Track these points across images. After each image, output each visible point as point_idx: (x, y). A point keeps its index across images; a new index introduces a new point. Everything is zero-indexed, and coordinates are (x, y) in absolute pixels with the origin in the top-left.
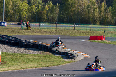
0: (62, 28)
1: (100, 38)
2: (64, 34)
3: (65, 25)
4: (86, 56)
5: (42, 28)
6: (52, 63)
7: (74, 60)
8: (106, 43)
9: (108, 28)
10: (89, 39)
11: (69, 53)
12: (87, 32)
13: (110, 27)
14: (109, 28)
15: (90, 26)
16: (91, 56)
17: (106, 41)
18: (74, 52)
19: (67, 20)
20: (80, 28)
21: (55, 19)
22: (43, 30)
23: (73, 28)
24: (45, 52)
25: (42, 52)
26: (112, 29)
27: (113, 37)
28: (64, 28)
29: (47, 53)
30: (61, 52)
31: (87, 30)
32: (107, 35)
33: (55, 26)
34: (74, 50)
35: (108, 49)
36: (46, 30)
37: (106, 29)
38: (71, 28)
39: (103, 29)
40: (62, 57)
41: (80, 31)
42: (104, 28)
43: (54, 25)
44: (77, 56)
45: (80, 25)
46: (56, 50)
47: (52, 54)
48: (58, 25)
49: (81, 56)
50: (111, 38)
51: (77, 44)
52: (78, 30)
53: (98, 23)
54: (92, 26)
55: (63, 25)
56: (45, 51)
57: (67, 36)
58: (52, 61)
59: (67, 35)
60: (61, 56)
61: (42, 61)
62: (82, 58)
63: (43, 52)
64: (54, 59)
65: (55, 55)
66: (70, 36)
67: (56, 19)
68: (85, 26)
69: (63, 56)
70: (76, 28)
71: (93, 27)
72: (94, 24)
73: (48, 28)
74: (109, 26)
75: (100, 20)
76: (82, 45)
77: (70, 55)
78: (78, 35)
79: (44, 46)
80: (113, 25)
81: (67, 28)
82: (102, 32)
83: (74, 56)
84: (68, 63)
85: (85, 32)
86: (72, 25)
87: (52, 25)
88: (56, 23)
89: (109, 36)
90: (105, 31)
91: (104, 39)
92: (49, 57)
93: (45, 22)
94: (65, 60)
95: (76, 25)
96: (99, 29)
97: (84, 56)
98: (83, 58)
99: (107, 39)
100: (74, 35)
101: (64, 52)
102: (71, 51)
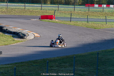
0: (12, 7)
1: (50, 17)
2: (15, 14)
3: (16, 4)
4: (36, 35)
6: (2, 42)
7: (24, 39)
8: (56, 22)
10: (40, 19)
11: (20, 33)
12: (38, 12)
13: (60, 7)
15: (40, 5)
16: (41, 35)
17: (57, 20)
18: (25, 32)
20: (31, 7)
23: (24, 7)
26: (63, 8)
27: (63, 16)
28: (14, 7)
30: (12, 32)
31: (37, 9)
32: (57, 15)
33: (6, 6)
34: (24, 30)
35: (58, 28)
37: (57, 8)
38: (22, 7)
39: (53, 8)
40: (12, 36)
41: (31, 10)
42: (54, 7)
43: (5, 4)
44: (27, 35)
45: (30, 5)
46: (7, 29)
47: (2, 33)
48: (9, 4)
49: (31, 36)
50: (62, 18)
51: (28, 23)
52: (28, 9)
53: (49, 3)
54: (43, 5)
55: (14, 4)
57: (18, 15)
58: (3, 40)
60: (11, 35)
62: (33, 37)
64: (5, 38)
65: (6, 34)
66: (21, 15)
68: (36, 5)
69: (14, 35)
70: (26, 7)
71: (44, 7)
72: (45, 3)
74: (59, 6)
76: (33, 24)
77: (20, 34)
78: (28, 14)
80: (64, 4)
81: (18, 7)
82: (52, 11)
83: (24, 35)
84: (19, 43)
85: (35, 12)
86: (23, 5)
87: (3, 4)
88: (7, 3)
89: (59, 16)
90: (55, 10)
91: (55, 19)
94: (16, 39)
95: (26, 5)
96: (50, 8)
97: (34, 35)
98: (33, 38)
99: (58, 18)
100: (24, 14)
101: (14, 31)
102: (22, 31)
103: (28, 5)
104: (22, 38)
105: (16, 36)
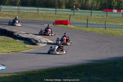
0: (24, 11)
1: (65, 23)
2: (27, 18)
3: (28, 8)
5: (4, 11)
6: (13, 49)
7: (37, 46)
8: (72, 29)
10: (54, 24)
11: (32, 39)
12: (52, 17)
14: (75, 13)
15: (55, 9)
16: (55, 42)
17: (72, 26)
18: (37, 38)
19: (31, 2)
20: (44, 12)
21: (18, 1)
22: (5, 13)
23: (37, 12)
24: (6, 37)
25: (2, 37)
26: (79, 13)
27: (79, 22)
28: (26, 11)
29: (8, 38)
30: (23, 38)
31: (51, 14)
32: (73, 20)
33: (17, 9)
35: (74, 35)
36: (7, 13)
37: (72, 13)
38: (34, 11)
39: (68, 13)
40: (24, 43)
41: (45, 14)
43: (17, 7)
44: (40, 42)
45: (44, 9)
46: (18, 35)
47: (13, 39)
48: (21, 8)
50: (77, 23)
52: (42, 14)
53: (64, 7)
54: (57, 9)
55: (26, 8)
57: (31, 20)
58: (13, 46)
60: (23, 41)
61: (3, 47)
63: (4, 37)
64: (15, 45)
65: (17, 40)
66: (33, 20)
67: (19, 2)
68: (50, 9)
69: (26, 41)
70: (40, 12)
72: (60, 8)
73: (10, 11)
75: (66, 4)
77: (32, 40)
78: (41, 19)
81: (31, 11)
82: (67, 16)
83: (37, 41)
84: (31, 50)
85: (49, 17)
86: (36, 8)
87: (14, 7)
88: (18, 6)
89: (75, 21)
90: (70, 15)
91: (70, 24)
92: (10, 43)
93: (7, 5)
94: (27, 46)
95: (40, 9)
96: (64, 13)
97: (48, 42)
98: (46, 44)
99: (73, 24)
100: (37, 19)
101: (26, 37)
102: (34, 37)
103: (42, 9)
104: (34, 44)
105: (28, 42)
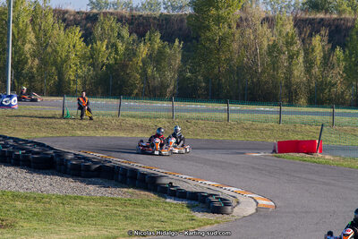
0: (188, 115)
1: (308, 147)
2: (198, 135)
3: (199, 106)
4: (263, 202)
5: (128, 116)
6: (156, 224)
7: (226, 216)
8: (326, 164)
9: (333, 114)
10: (274, 151)
11: (212, 195)
12: (268, 130)
13: (339, 114)
14: (335, 117)
15: (276, 108)
16: (279, 204)
17: (327, 157)
18: (227, 192)
19: (207, 89)
20: (247, 116)
21: (168, 86)
22: (132, 120)
23: (224, 115)
24: (137, 191)
25: (126, 190)
26: (347, 119)
27: (347, 143)
28: (195, 115)
29: (142, 193)
30: (186, 192)
31: (266, 121)
32: (329, 138)
33: (167, 110)
34: (226, 185)
35: (333, 182)
36: (139, 121)
37: (329, 119)
38: (218, 115)
39: (317, 118)
40: (188, 207)
41: (248, 124)
42: (320, 114)
43: (166, 104)
44: (234, 204)
45: (245, 107)
46: (171, 183)
47: (156, 197)
48: (177, 105)
49: (245, 205)
50: (344, 149)
51: (236, 165)
52: (239, 122)
53: (303, 101)
54: (284, 109)
55: (193, 105)
56: (135, 187)
57: (207, 140)
58: (157, 218)
59: (206, 138)
60: (185, 203)
61: (127, 219)
62: (251, 210)
63: (131, 190)
64: (164, 213)
65: (168, 200)
66: (215, 141)
67: (172, 87)
68: (262, 108)
69: (193, 202)
70: (232, 116)
71: (288, 113)
72: (291, 103)
73: (147, 113)
74: (336, 111)
75: (310, 92)
76: (253, 168)
77: (213, 199)
78: (238, 137)
79: (134, 171)
80: (350, 107)
81: (206, 115)
82: (314, 129)
83: (226, 203)
84: (208, 227)
85: (261, 130)
86: (223, 106)
87: (159, 104)
88: (171, 100)
89: (336, 142)
90: (322, 126)
91: (321, 152)
92: (147, 207)
93: (137, 97)
94: (199, 216)
95: (232, 107)
96: (306, 118)
97: (257, 203)
98: (254, 211)
99: (331, 150)
100: (226, 137)
101: (194, 190)
102: (217, 189)
103: (239, 107)
104: (218, 210)
105: (201, 205)
